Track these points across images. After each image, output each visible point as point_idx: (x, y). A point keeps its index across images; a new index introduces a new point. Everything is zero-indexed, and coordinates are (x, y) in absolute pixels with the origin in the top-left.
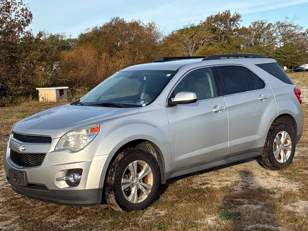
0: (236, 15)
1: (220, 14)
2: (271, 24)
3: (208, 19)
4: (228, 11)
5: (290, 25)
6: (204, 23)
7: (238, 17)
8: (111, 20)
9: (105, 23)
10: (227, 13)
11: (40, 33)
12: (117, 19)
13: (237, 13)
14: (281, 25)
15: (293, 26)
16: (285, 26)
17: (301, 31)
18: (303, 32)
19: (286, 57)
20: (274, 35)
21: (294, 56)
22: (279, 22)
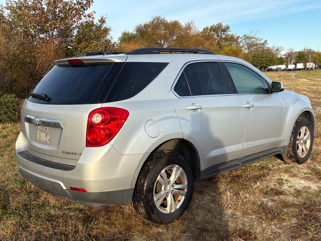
0: (226, 26)
1: (215, 25)
2: (239, 36)
3: (204, 29)
4: (220, 23)
5: (253, 38)
6: (201, 33)
7: (228, 28)
8: (153, 19)
9: (149, 21)
10: (220, 24)
11: (102, 19)
12: (158, 18)
13: (227, 25)
14: (247, 37)
15: (255, 38)
16: (250, 38)
17: (261, 42)
18: (262, 42)
19: (262, 60)
20: (241, 44)
21: (269, 59)
22: (245, 35)
